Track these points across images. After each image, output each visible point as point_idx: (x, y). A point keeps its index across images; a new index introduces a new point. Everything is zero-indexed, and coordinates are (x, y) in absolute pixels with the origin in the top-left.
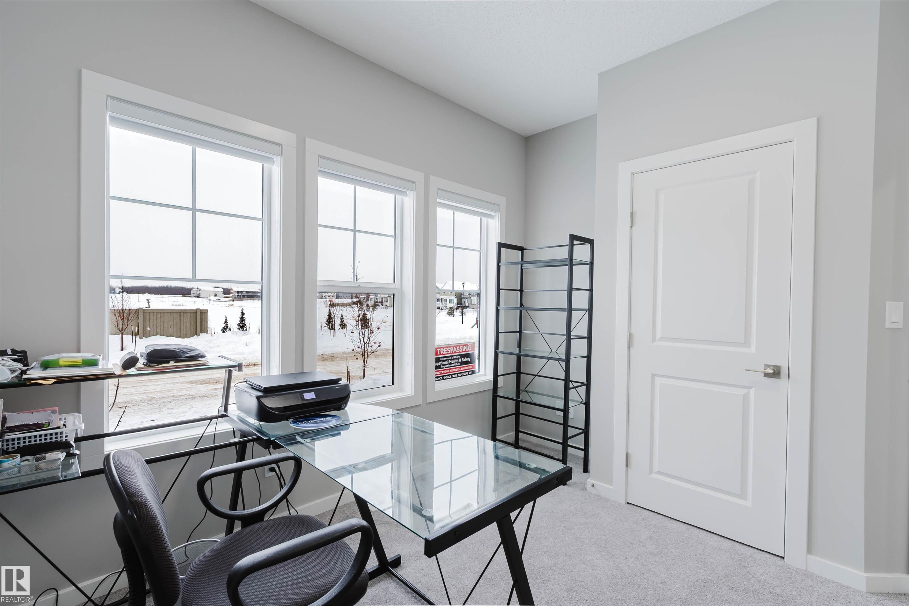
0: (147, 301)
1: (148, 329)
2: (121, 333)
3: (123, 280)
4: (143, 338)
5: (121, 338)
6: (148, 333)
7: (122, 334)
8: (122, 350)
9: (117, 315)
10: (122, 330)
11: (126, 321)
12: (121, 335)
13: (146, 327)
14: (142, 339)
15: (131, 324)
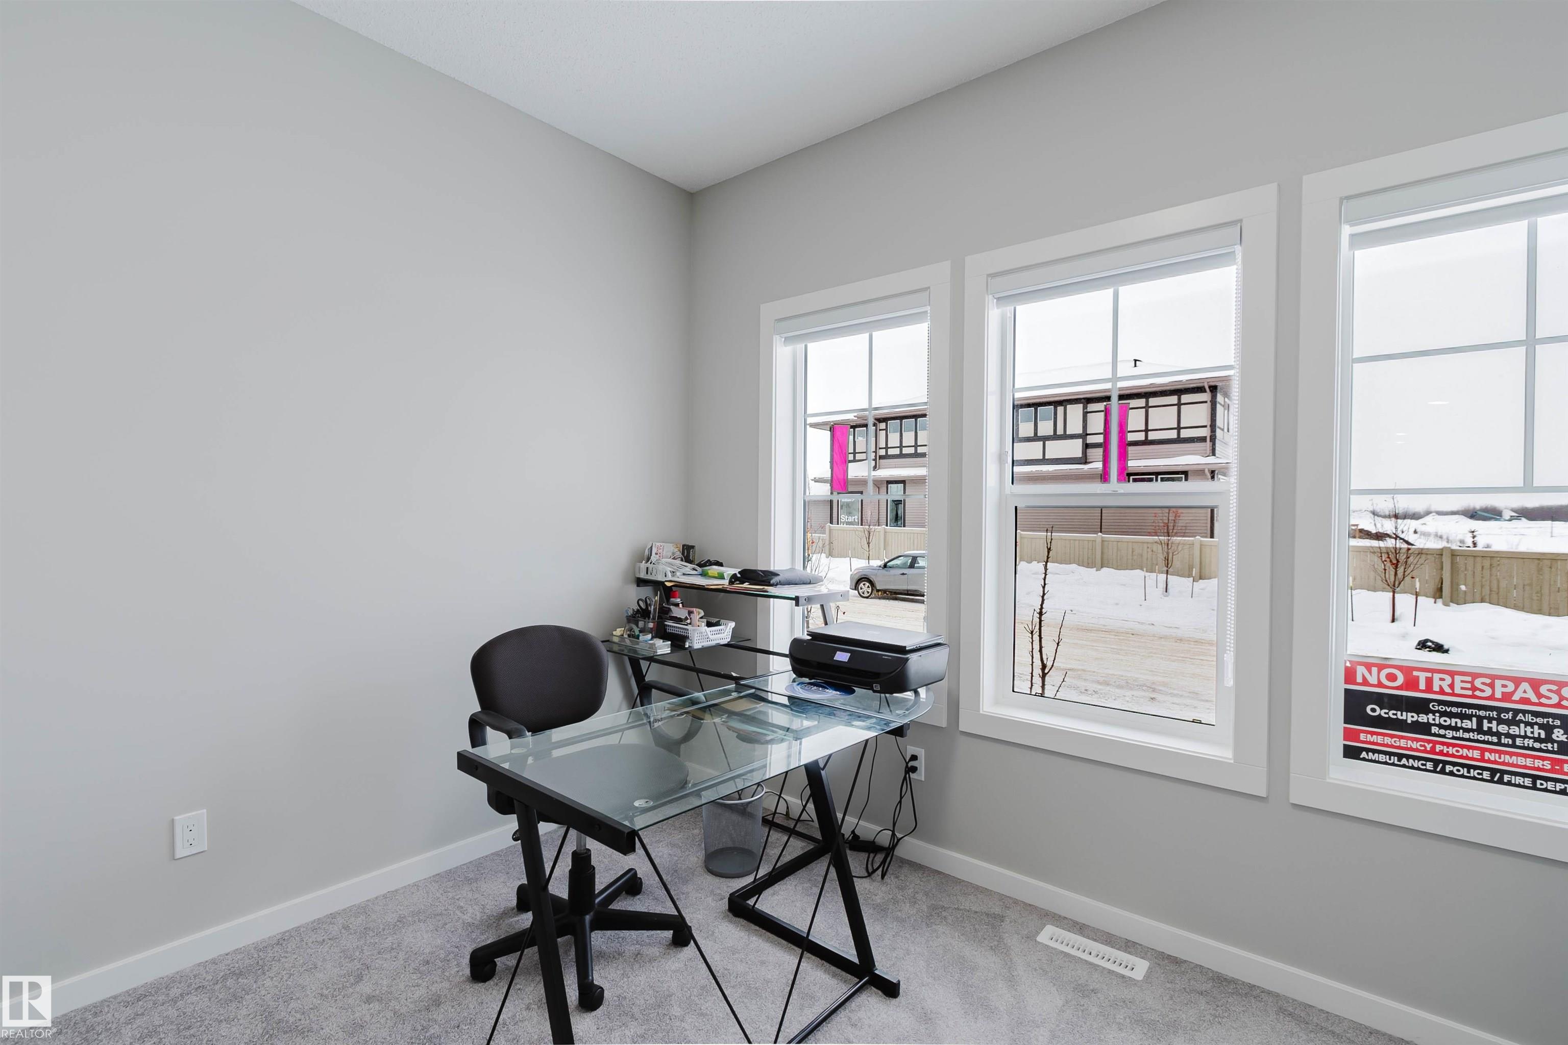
0: (1471, 535)
1: (1463, 588)
2: (1391, 590)
3: (1395, 496)
4: (1451, 604)
5: (1392, 599)
6: (1461, 595)
7: (1394, 592)
8: (1393, 620)
9: (1384, 557)
10: (1394, 585)
11: (1400, 571)
12: (1392, 594)
13: (1458, 585)
14: (1449, 606)
15: (1410, 576)
